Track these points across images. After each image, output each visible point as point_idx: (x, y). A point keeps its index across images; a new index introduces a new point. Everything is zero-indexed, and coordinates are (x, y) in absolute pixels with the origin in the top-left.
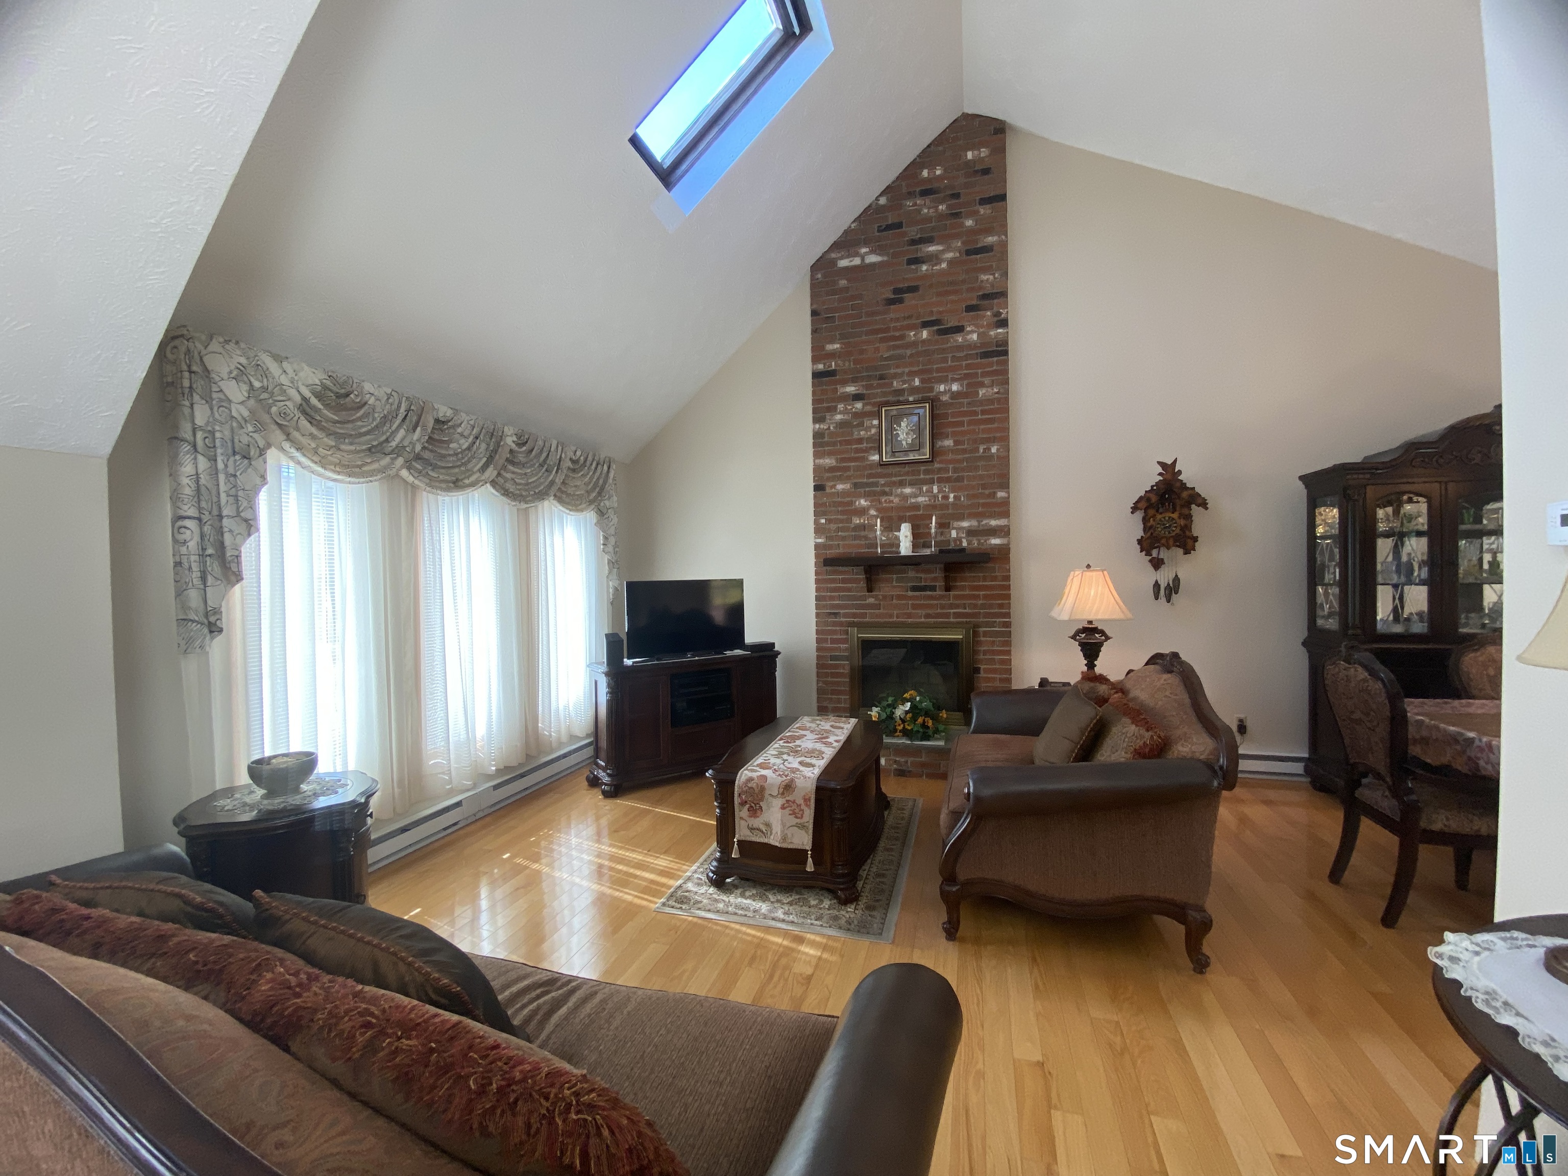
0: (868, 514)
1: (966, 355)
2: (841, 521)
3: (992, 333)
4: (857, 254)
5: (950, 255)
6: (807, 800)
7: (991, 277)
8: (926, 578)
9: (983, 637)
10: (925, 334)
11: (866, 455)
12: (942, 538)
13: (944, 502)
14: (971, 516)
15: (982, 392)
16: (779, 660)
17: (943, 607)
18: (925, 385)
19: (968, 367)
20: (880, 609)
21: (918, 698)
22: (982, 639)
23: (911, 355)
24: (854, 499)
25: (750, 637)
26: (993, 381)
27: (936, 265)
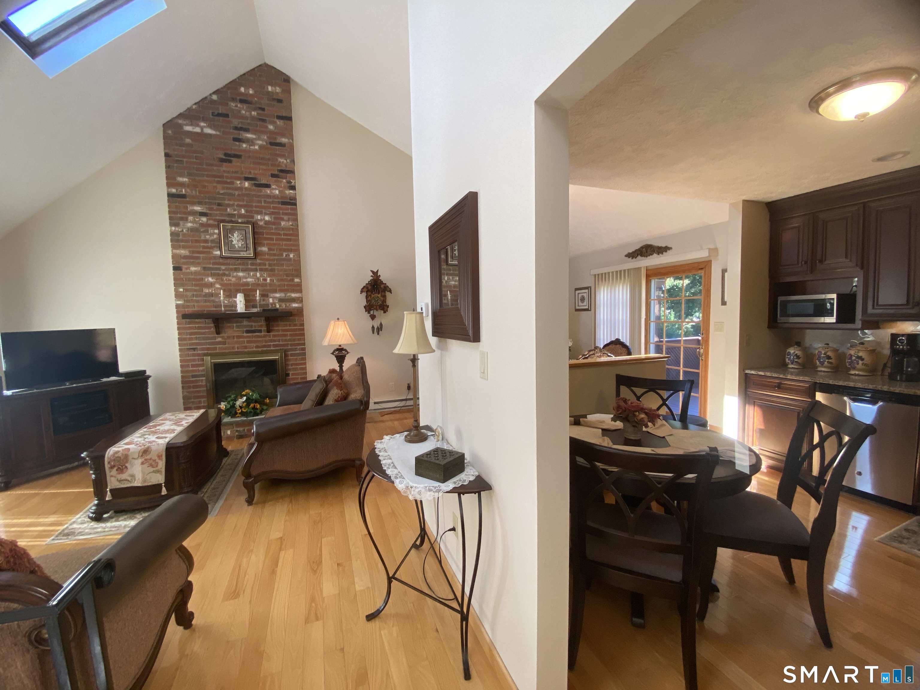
0: (215, 287)
1: (273, 201)
2: (195, 291)
3: (287, 192)
4: (198, 125)
5: (260, 142)
6: (160, 457)
7: (285, 161)
8: (255, 325)
9: (291, 356)
10: (247, 184)
11: (211, 250)
12: (264, 303)
13: (264, 282)
14: (281, 291)
15: (283, 223)
16: (149, 381)
17: (266, 341)
18: (248, 214)
19: (274, 208)
20: (225, 344)
21: (251, 394)
22: (290, 357)
23: (239, 195)
24: (204, 277)
25: (123, 368)
26: (289, 218)
27: (252, 146)
